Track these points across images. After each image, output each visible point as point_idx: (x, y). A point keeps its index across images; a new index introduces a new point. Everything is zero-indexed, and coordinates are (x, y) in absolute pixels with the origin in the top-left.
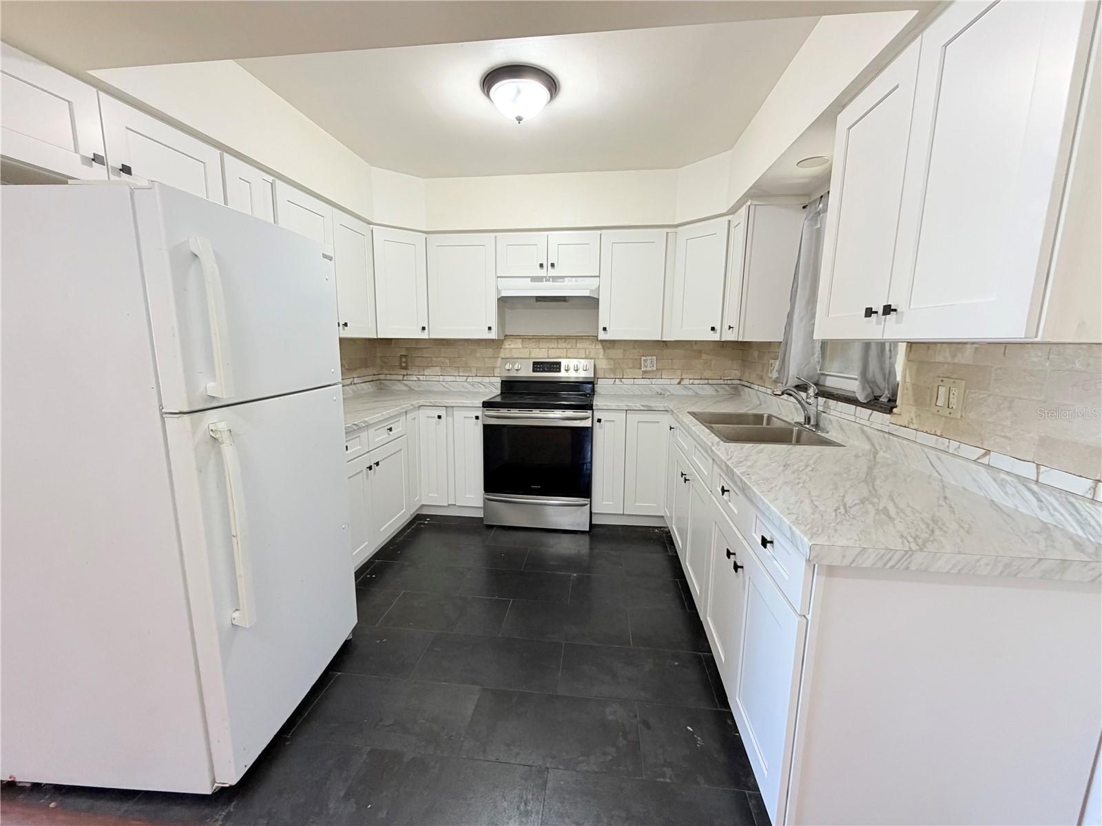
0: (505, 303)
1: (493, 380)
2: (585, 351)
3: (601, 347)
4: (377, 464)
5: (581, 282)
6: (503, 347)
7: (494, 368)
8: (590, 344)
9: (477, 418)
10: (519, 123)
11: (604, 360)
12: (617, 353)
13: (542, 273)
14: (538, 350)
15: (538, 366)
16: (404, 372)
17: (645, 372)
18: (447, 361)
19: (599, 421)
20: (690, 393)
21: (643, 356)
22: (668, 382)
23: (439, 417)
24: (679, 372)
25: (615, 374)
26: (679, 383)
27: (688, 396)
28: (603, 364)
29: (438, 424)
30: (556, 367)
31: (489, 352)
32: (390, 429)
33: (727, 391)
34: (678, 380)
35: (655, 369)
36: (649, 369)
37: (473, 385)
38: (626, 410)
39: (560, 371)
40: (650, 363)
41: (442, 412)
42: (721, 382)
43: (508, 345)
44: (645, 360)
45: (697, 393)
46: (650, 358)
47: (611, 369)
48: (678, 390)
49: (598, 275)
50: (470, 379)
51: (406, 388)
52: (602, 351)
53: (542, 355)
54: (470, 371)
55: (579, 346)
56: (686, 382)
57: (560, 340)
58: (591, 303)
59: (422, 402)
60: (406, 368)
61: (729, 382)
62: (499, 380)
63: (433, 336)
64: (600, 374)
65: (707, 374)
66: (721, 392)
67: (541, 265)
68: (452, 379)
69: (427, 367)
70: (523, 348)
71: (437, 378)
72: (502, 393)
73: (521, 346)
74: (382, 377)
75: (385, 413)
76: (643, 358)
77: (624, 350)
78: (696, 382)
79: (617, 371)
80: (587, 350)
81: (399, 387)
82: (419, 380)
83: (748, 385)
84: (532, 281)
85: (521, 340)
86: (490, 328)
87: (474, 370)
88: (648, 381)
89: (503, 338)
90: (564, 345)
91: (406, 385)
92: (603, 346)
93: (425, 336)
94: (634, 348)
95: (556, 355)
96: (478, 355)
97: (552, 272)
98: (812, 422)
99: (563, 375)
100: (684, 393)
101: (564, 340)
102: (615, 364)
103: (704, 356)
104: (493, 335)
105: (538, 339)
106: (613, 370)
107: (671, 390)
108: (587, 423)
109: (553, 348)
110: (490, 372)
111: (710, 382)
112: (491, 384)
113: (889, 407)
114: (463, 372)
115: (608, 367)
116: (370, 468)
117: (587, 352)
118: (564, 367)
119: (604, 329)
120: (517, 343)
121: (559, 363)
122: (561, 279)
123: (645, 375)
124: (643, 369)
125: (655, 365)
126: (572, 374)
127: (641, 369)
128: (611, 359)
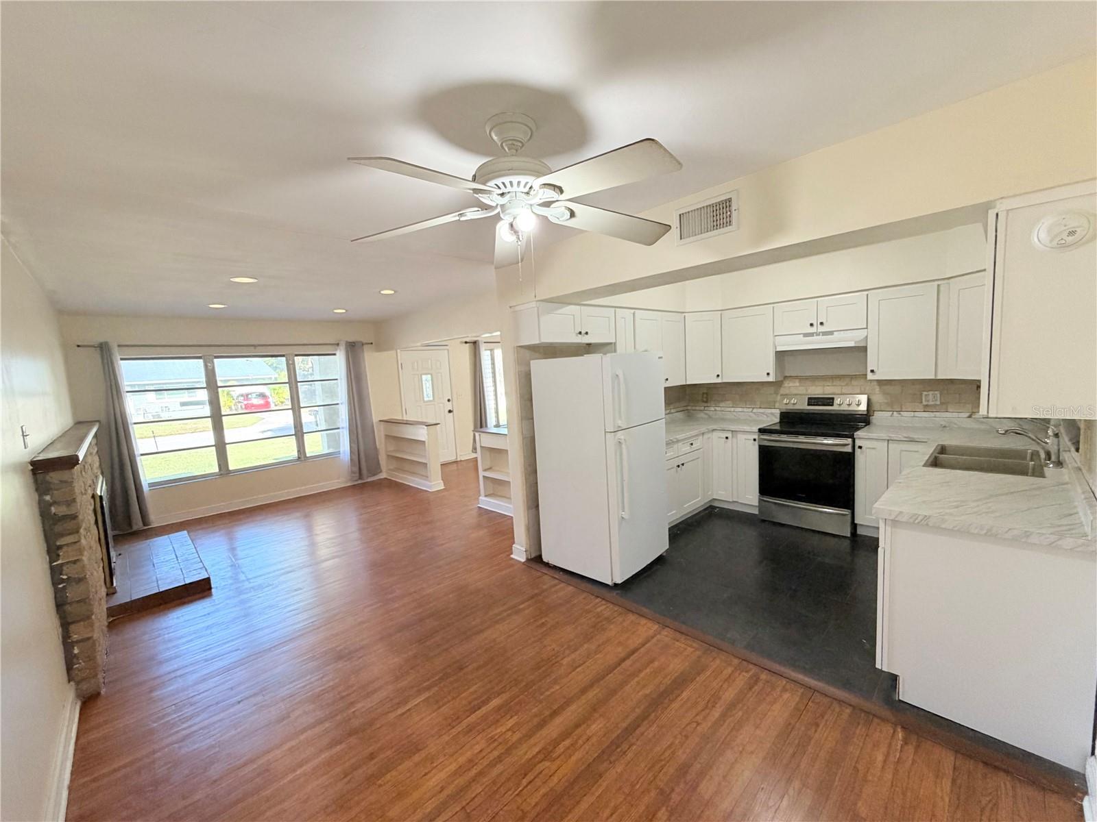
0: (781, 356)
1: (773, 411)
2: (860, 388)
3: (876, 384)
4: (683, 464)
5: (849, 334)
6: (782, 386)
7: (775, 402)
8: (864, 382)
9: (755, 440)
11: (881, 396)
12: (895, 389)
13: (813, 330)
14: (814, 387)
15: (813, 402)
16: (706, 405)
17: (927, 406)
18: (737, 397)
19: (860, 447)
20: (983, 427)
21: (924, 391)
22: (956, 415)
23: (727, 438)
24: (969, 406)
25: (892, 407)
26: (970, 417)
28: (878, 398)
29: (726, 442)
30: (830, 401)
31: (772, 390)
32: (692, 444)
34: (968, 414)
35: (938, 403)
36: (931, 403)
37: (757, 415)
38: (888, 440)
39: (832, 405)
40: (932, 397)
41: (729, 435)
43: (787, 384)
44: (926, 395)
46: (932, 392)
47: (888, 403)
48: (969, 424)
49: (865, 327)
50: (755, 411)
51: (706, 416)
52: (879, 389)
53: (818, 391)
54: (755, 405)
55: (853, 383)
56: (979, 416)
57: (834, 379)
58: (861, 350)
59: (715, 427)
60: (706, 402)
62: (777, 412)
63: (724, 381)
64: (876, 407)
67: (812, 325)
68: (740, 409)
69: (722, 401)
70: (800, 386)
71: (729, 409)
72: (780, 422)
73: (798, 385)
74: (689, 408)
75: (688, 434)
76: (925, 393)
77: (903, 388)
79: (895, 405)
80: (862, 387)
81: (702, 415)
82: (715, 410)
84: (804, 336)
85: (798, 380)
86: (768, 374)
87: (758, 403)
88: (931, 415)
89: (782, 379)
90: (839, 383)
91: (706, 414)
92: (879, 383)
93: (719, 380)
94: (914, 384)
95: (830, 392)
96: (762, 392)
97: (821, 329)
99: (835, 407)
100: (975, 426)
101: (839, 379)
102: (892, 398)
104: (771, 379)
105: (814, 379)
106: (891, 404)
107: (959, 423)
108: (848, 449)
109: (828, 386)
110: (771, 406)
112: (772, 414)
114: (750, 405)
115: (886, 401)
116: (678, 466)
117: (863, 389)
118: (837, 401)
119: (872, 371)
120: (795, 382)
121: (833, 399)
122: (831, 333)
123: (927, 408)
124: (925, 403)
125: (939, 399)
126: (844, 408)
127: (922, 402)
128: (888, 394)
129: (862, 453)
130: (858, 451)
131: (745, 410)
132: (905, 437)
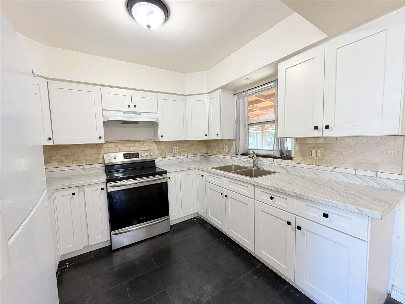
1: (97, 165)
2: (148, 147)
3: (155, 144)
5: (149, 115)
6: (103, 147)
7: (98, 159)
8: (150, 144)
9: (102, 189)
10: (149, 29)
11: (157, 150)
12: (162, 147)
13: (130, 109)
14: (124, 148)
15: (126, 156)
17: (174, 154)
18: (63, 158)
19: (169, 178)
20: (192, 160)
21: (173, 147)
22: (183, 157)
23: (74, 194)
24: (186, 152)
25: (162, 156)
26: (187, 157)
27: (190, 162)
28: (157, 152)
29: (73, 198)
30: (136, 155)
31: (94, 150)
33: (203, 158)
34: (186, 156)
35: (178, 152)
36: (175, 152)
37: (85, 170)
38: (180, 171)
39: (138, 157)
40: (176, 150)
41: (74, 191)
42: (201, 155)
43: (106, 146)
44: (174, 149)
45: (194, 160)
46: (176, 148)
47: (160, 154)
48: (187, 160)
49: (157, 112)
52: (156, 146)
54: (82, 163)
55: (145, 144)
56: (189, 156)
57: (135, 142)
59: (58, 187)
61: (203, 155)
62: (102, 166)
63: (56, 144)
65: (196, 152)
66: (201, 159)
67: (129, 106)
70: (116, 147)
71: (56, 169)
73: (114, 146)
76: (173, 148)
77: (165, 145)
78: (193, 156)
79: (163, 154)
80: (149, 146)
83: (212, 155)
84: (124, 113)
85: (114, 143)
86: (100, 138)
87: (84, 162)
88: (175, 158)
90: (138, 144)
92: (156, 144)
93: (50, 143)
94: (169, 144)
95: (134, 150)
96: (86, 153)
97: (135, 110)
98: (256, 166)
99: (140, 158)
100: (189, 160)
101: (138, 142)
102: (162, 151)
103: (194, 146)
106: (161, 154)
107: (185, 160)
109: (132, 146)
110: (95, 162)
111: (197, 155)
112: (98, 168)
113: (289, 158)
114: (76, 163)
115: (159, 153)
117: (150, 148)
118: (140, 155)
119: (162, 136)
120: (111, 145)
121: (138, 153)
122: (139, 113)
123: (175, 155)
124: (174, 153)
125: (178, 151)
126: (145, 158)
127: (172, 153)
128: (160, 149)
130: (168, 180)
131: (72, 168)
132: (186, 168)
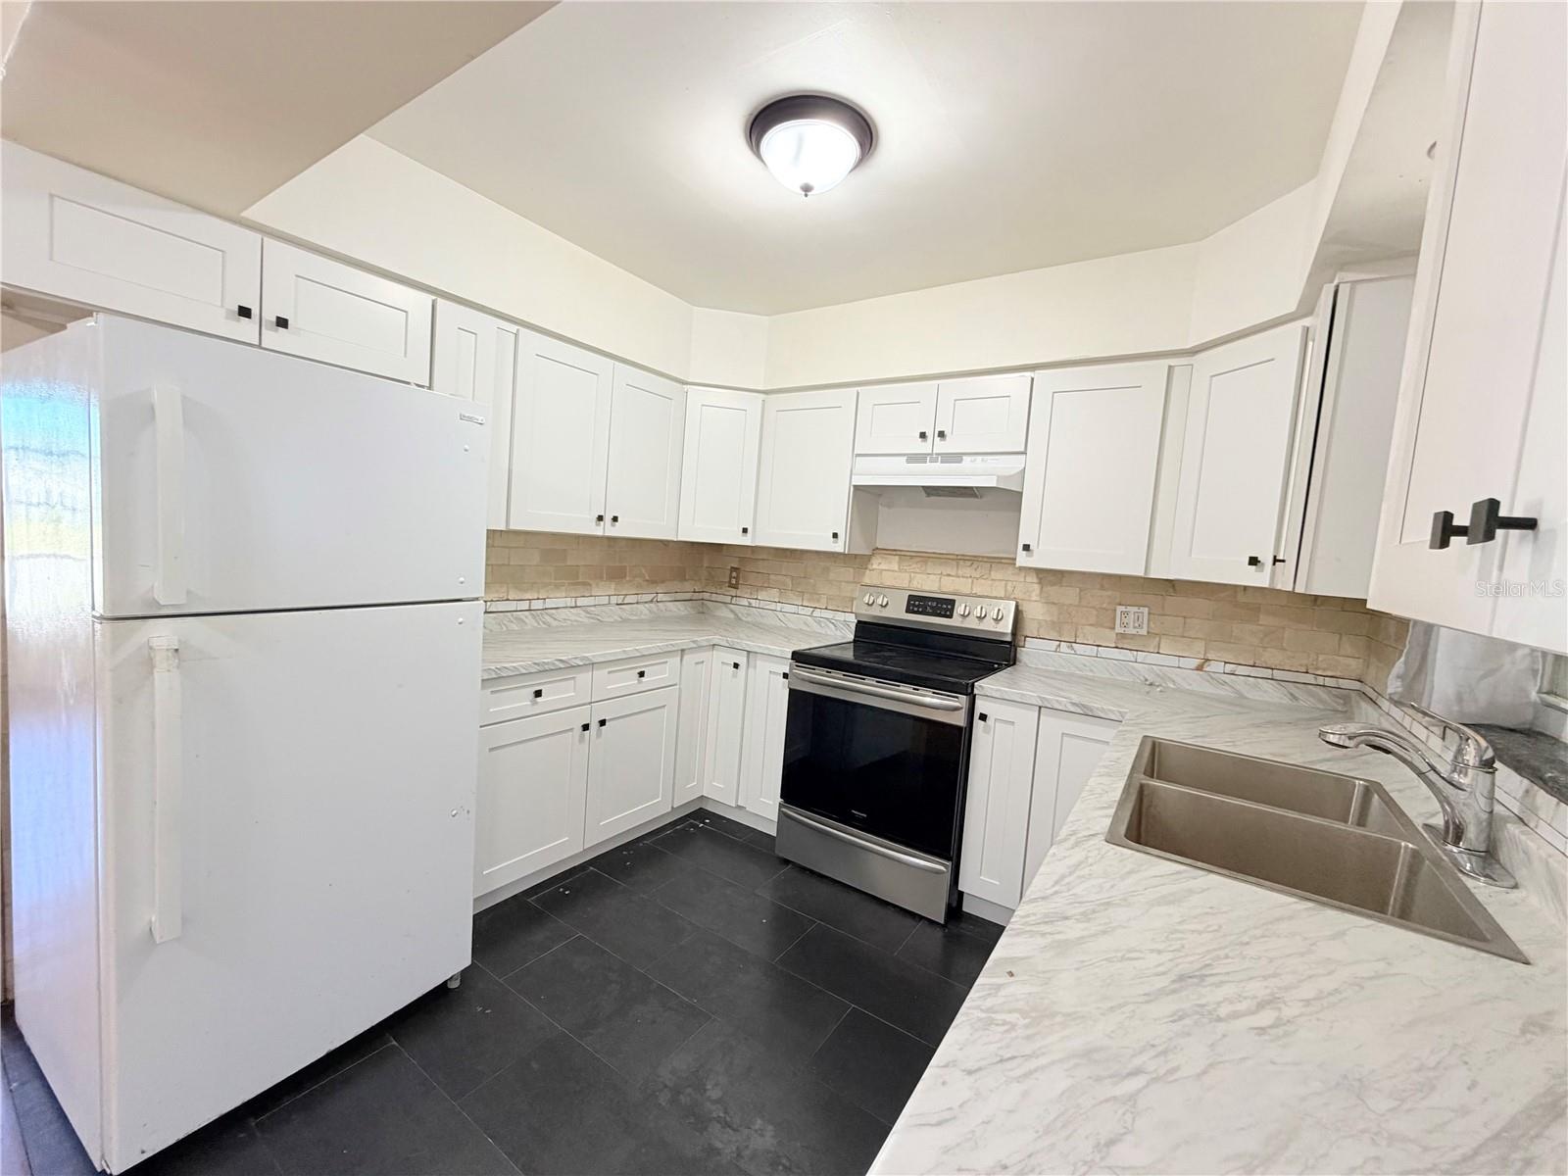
0: (863, 496)
1: (841, 616)
2: (1006, 586)
3: (1035, 580)
4: (603, 723)
5: (991, 463)
6: (870, 567)
7: (850, 600)
8: (1013, 574)
9: (783, 675)
10: (806, 195)
11: (1040, 604)
12: (1069, 595)
13: (924, 448)
14: (925, 576)
15: (917, 603)
16: (733, 592)
17: (1123, 636)
18: (789, 581)
19: (983, 717)
20: (1222, 692)
21: (1120, 605)
22: (1174, 661)
23: (736, 666)
24: (1200, 646)
25: (1060, 633)
26: (1200, 668)
27: (1220, 700)
28: (1035, 610)
29: (735, 676)
30: (944, 607)
31: (845, 573)
32: (642, 674)
33: (1321, 701)
34: (1196, 662)
35: (1144, 632)
36: (1131, 631)
37: (819, 623)
38: (1041, 707)
39: (950, 616)
40: (1134, 618)
41: (742, 660)
42: (1309, 678)
43: (877, 564)
44: (1123, 613)
45: (1242, 696)
46: (1135, 609)
47: (1053, 622)
48: (1196, 683)
49: (1022, 449)
50: (817, 613)
51: (732, 616)
52: (1037, 587)
53: (930, 584)
54: (818, 601)
55: (994, 575)
56: (1216, 667)
57: (961, 562)
58: (1007, 500)
59: (716, 639)
60: (735, 587)
61: (1329, 682)
62: (853, 620)
63: (756, 543)
64: (1029, 627)
65: (1271, 656)
66: (1305, 701)
67: (923, 435)
68: (793, 609)
69: (763, 588)
70: (900, 571)
71: (773, 606)
72: (855, 641)
73: (896, 568)
74: (706, 596)
76: (1120, 609)
77: (1081, 590)
78: (1241, 670)
79: (1064, 630)
80: (1010, 584)
81: (724, 613)
82: (750, 606)
84: (908, 462)
85: (897, 557)
86: (835, 535)
87: (824, 600)
88: (1129, 655)
89: (868, 552)
90: (968, 571)
91: (732, 611)
92: (1041, 579)
93: (746, 541)
94: (1102, 588)
95: (950, 588)
96: (832, 576)
97: (941, 447)
99: (955, 622)
100: (1209, 689)
101: (969, 563)
102: (1060, 614)
103: (1264, 619)
104: (839, 547)
105: (924, 558)
106: (1056, 625)
107: (1178, 680)
108: (959, 720)
109: (949, 575)
110: (845, 605)
111: (1277, 674)
112: (844, 623)
114: (809, 600)
115: (1048, 618)
116: (586, 727)
117: (1009, 588)
118: (959, 609)
119: (1026, 548)
120: (890, 563)
121: (952, 602)
122: (956, 458)
123: (1122, 641)
124: (1119, 629)
125: (1145, 626)
126: (972, 624)
127: (1114, 628)
128: (1054, 603)
129: (987, 731)
130: (978, 723)
131: (801, 610)
132: (1074, 704)
